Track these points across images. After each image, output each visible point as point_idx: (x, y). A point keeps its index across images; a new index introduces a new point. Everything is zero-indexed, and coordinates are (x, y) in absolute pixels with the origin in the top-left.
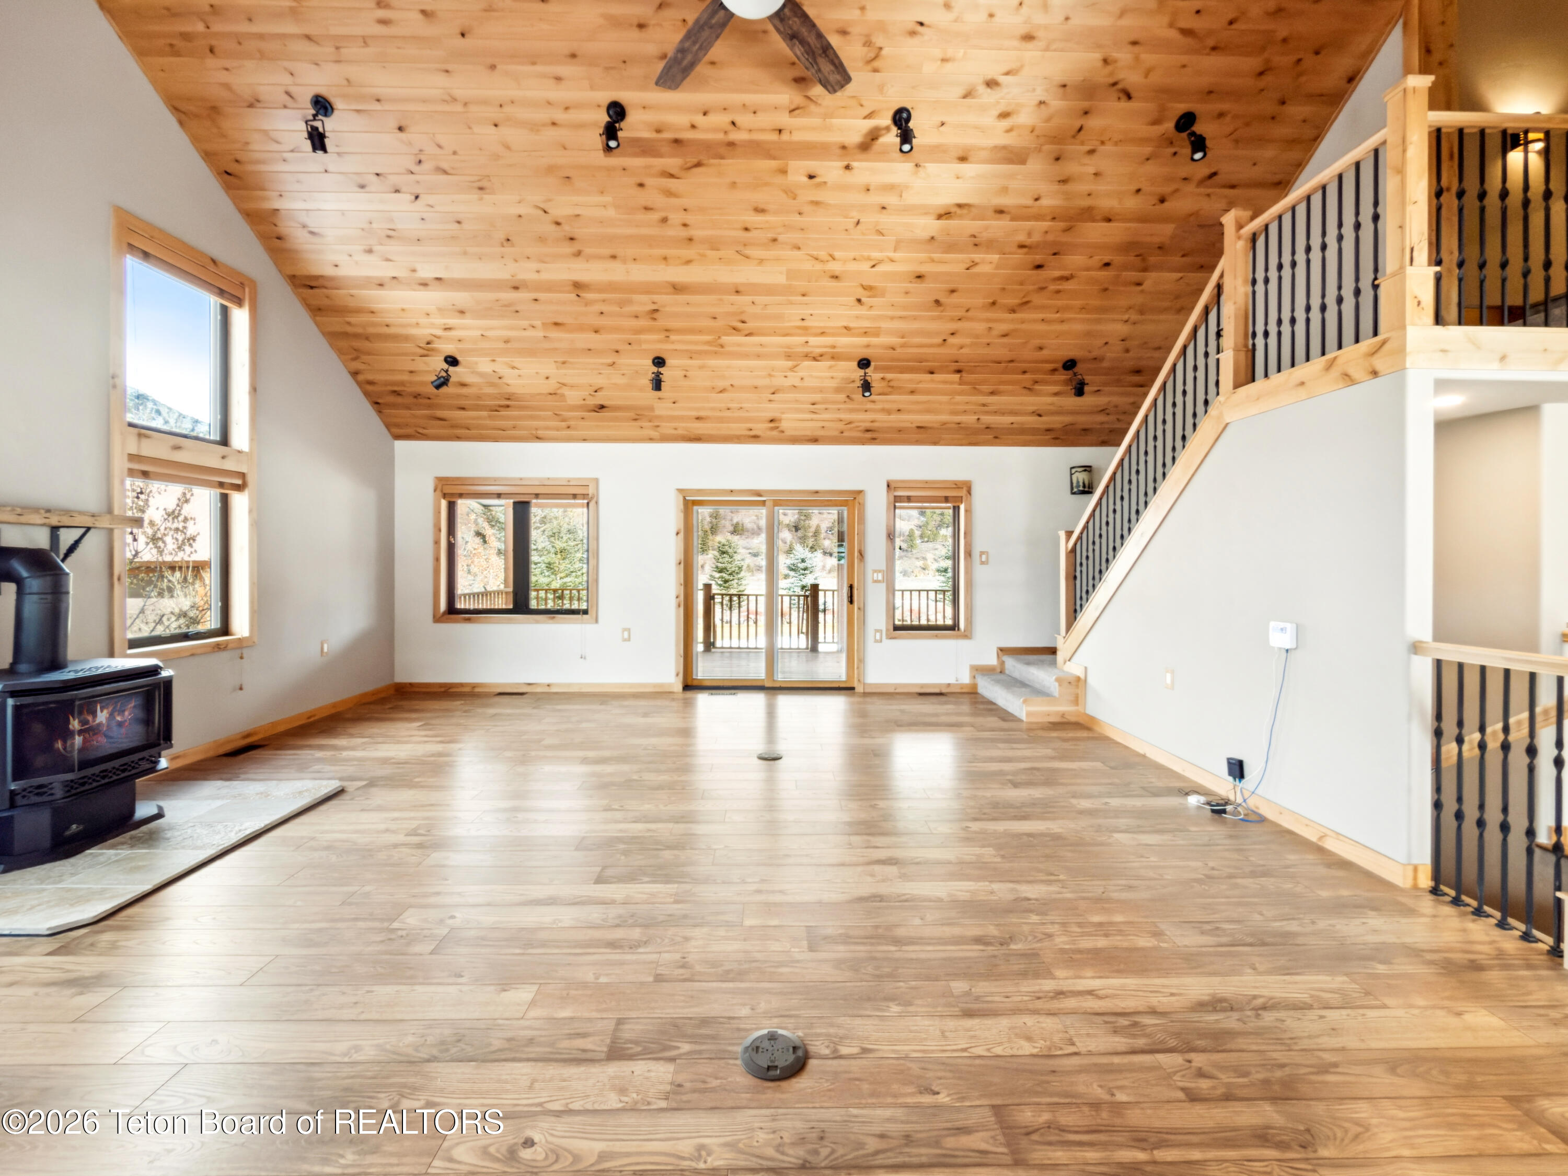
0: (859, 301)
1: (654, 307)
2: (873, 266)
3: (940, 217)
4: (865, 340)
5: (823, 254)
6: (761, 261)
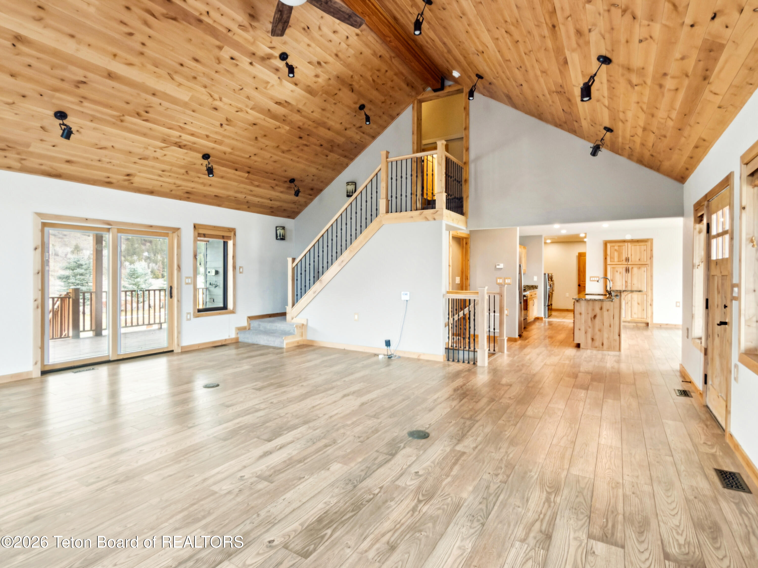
0: (221, 125)
1: (84, 80)
2: (237, 111)
3: (276, 103)
4: (212, 145)
5: (216, 96)
6: (180, 85)
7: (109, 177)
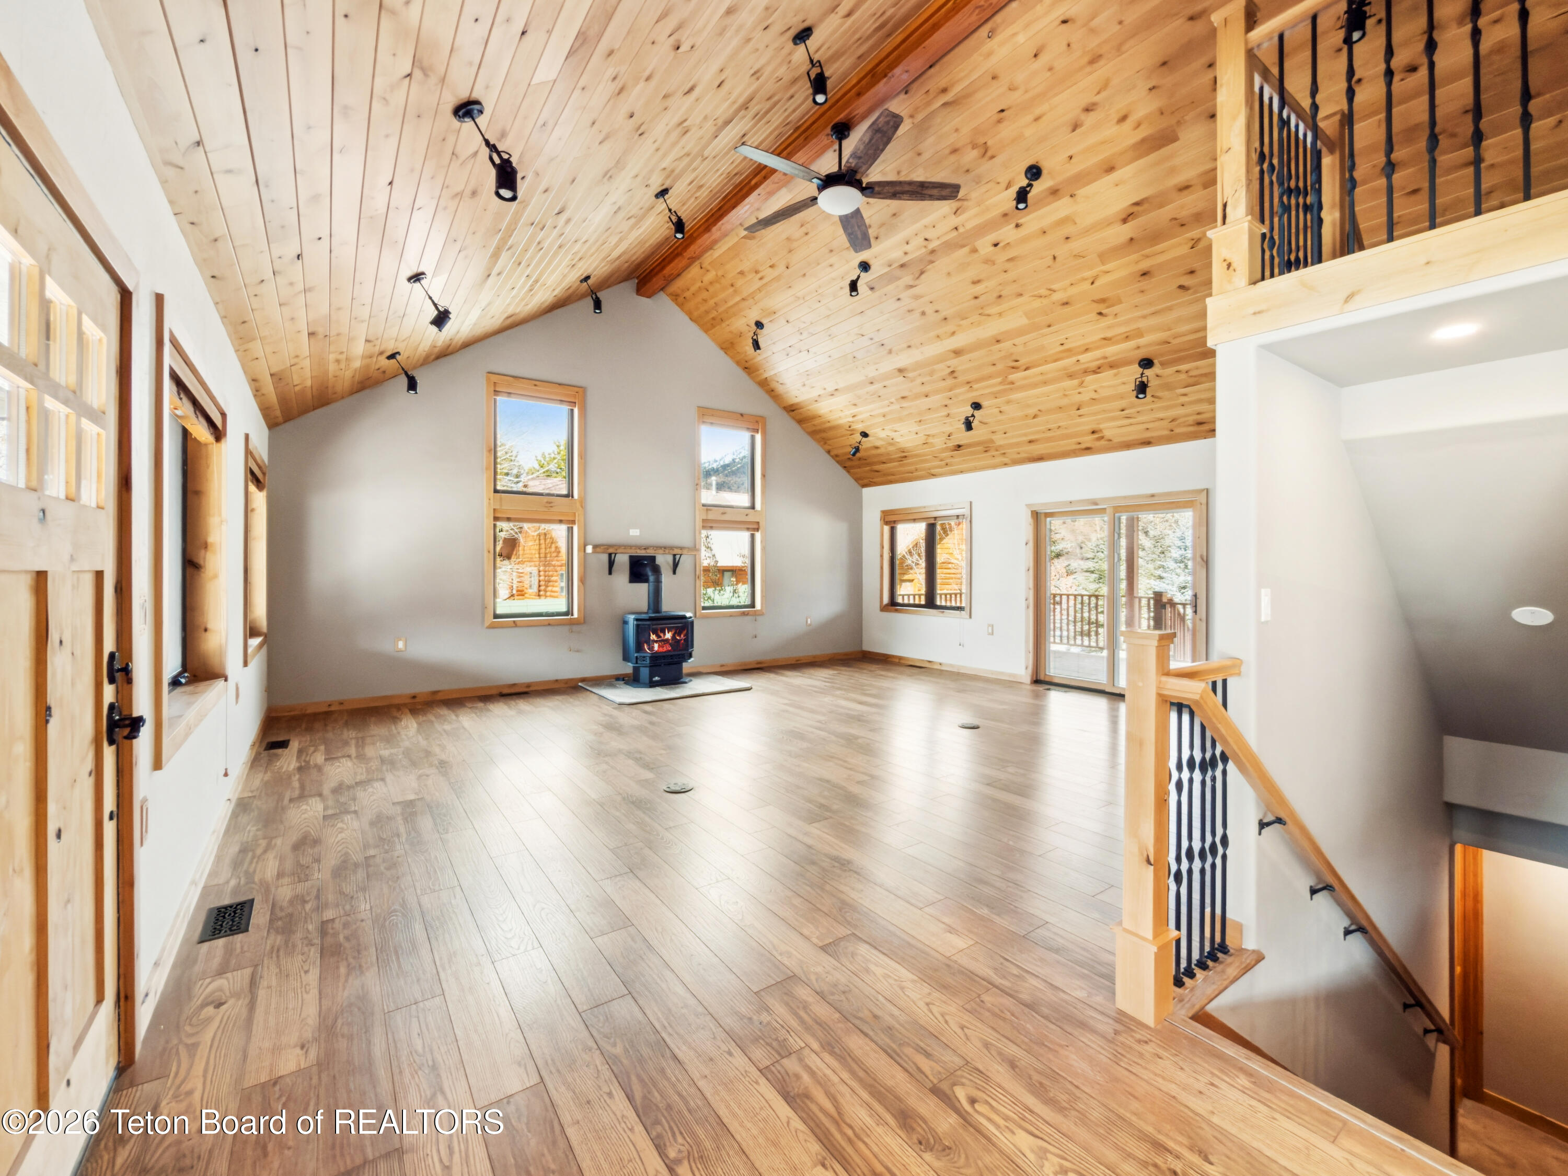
0: (1100, 314)
1: (951, 370)
2: (1092, 283)
3: (1125, 221)
4: (1131, 344)
5: (1043, 292)
6: (1000, 314)
7: (1080, 443)
